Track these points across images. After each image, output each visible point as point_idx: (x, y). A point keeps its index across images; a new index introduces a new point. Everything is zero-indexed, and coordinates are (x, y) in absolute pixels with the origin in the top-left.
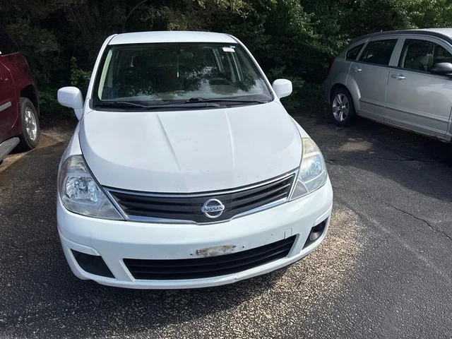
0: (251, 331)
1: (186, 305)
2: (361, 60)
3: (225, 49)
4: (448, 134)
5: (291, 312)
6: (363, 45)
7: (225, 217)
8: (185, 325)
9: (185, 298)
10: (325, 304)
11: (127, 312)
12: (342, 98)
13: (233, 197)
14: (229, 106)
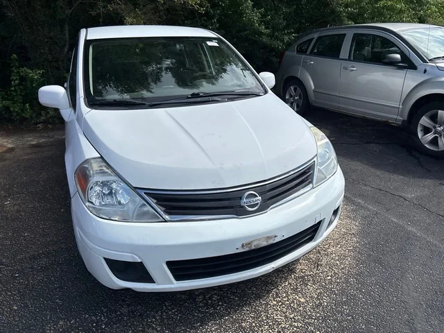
0: (292, 316)
1: (219, 300)
2: (312, 53)
3: (209, 43)
4: (399, 118)
5: (321, 293)
6: (313, 39)
7: (263, 208)
8: (226, 320)
9: (215, 294)
10: (347, 281)
11: (161, 316)
12: (295, 89)
13: (268, 188)
14: (232, 99)
